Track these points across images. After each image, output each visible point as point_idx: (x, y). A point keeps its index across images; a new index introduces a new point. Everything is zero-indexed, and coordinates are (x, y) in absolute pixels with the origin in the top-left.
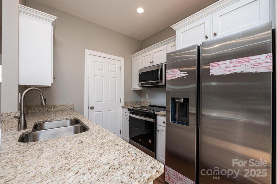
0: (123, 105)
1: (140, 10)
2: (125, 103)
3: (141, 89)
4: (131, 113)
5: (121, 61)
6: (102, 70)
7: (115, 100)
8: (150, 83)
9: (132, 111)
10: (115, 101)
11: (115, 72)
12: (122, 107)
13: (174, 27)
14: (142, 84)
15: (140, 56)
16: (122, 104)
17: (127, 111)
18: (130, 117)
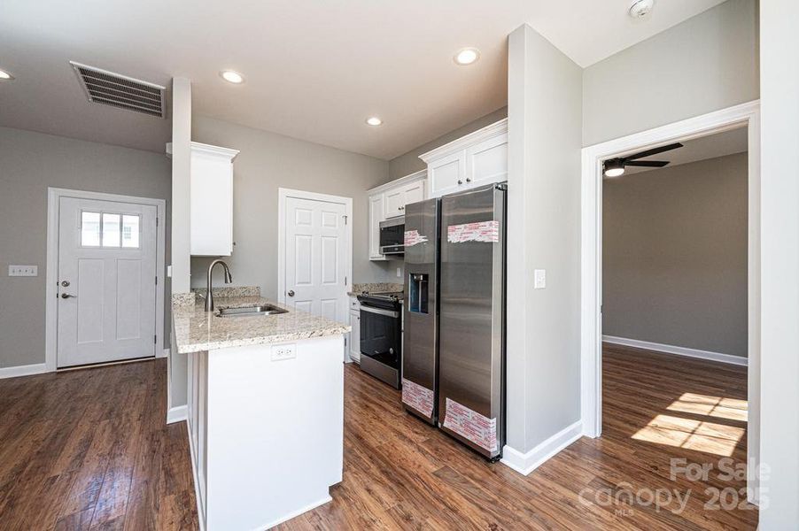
0: (351, 291)
1: (374, 122)
2: (355, 286)
3: (384, 258)
4: (365, 304)
5: (345, 206)
6: (309, 224)
7: (333, 280)
8: (396, 249)
9: (365, 300)
10: (335, 282)
11: (335, 226)
12: (348, 293)
13: (425, 157)
14: (385, 250)
15: (383, 195)
16: (350, 288)
17: (355, 300)
18: (361, 311)
